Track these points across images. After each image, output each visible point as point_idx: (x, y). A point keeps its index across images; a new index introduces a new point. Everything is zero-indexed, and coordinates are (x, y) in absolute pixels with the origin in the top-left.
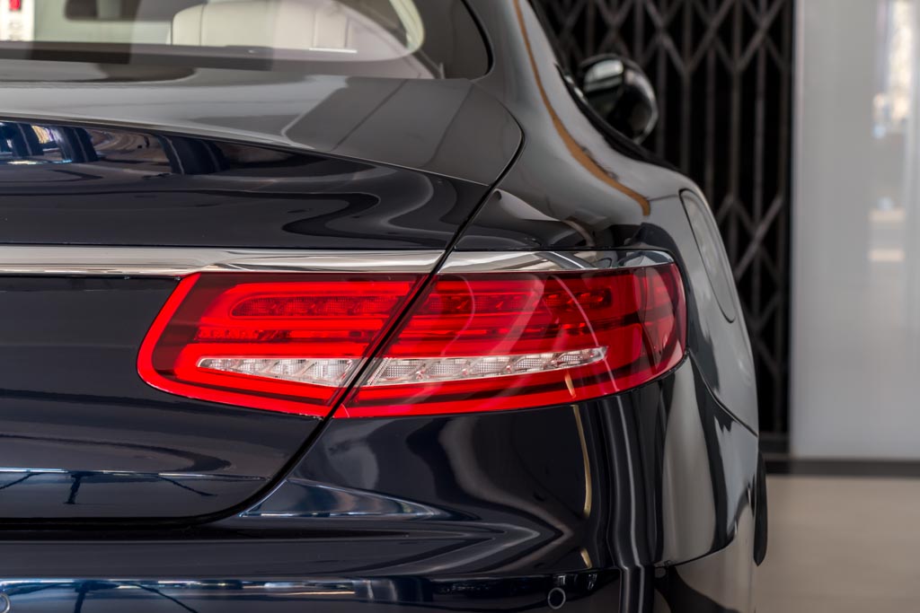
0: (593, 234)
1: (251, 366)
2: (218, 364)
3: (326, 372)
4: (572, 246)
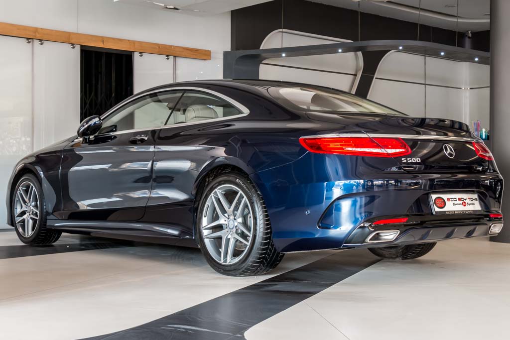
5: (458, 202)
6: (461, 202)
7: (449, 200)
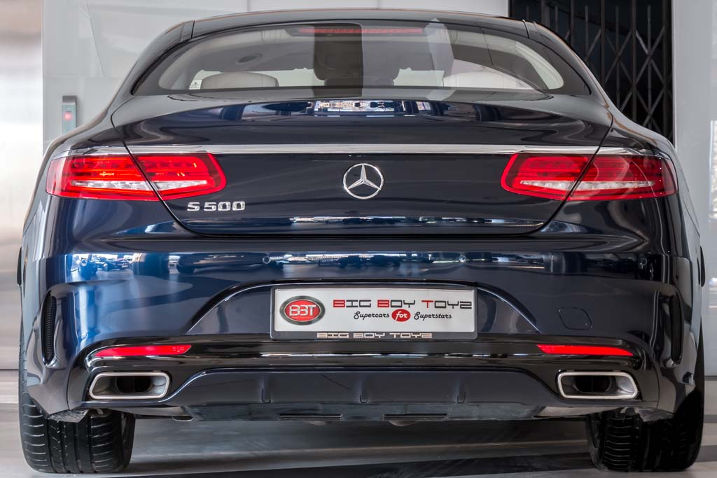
0: (643, 144)
1: (537, 184)
2: (526, 183)
3: (562, 185)
4: (638, 147)
5: (375, 309)
6: (390, 311)
7: (338, 304)
